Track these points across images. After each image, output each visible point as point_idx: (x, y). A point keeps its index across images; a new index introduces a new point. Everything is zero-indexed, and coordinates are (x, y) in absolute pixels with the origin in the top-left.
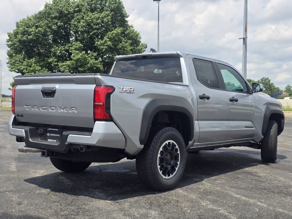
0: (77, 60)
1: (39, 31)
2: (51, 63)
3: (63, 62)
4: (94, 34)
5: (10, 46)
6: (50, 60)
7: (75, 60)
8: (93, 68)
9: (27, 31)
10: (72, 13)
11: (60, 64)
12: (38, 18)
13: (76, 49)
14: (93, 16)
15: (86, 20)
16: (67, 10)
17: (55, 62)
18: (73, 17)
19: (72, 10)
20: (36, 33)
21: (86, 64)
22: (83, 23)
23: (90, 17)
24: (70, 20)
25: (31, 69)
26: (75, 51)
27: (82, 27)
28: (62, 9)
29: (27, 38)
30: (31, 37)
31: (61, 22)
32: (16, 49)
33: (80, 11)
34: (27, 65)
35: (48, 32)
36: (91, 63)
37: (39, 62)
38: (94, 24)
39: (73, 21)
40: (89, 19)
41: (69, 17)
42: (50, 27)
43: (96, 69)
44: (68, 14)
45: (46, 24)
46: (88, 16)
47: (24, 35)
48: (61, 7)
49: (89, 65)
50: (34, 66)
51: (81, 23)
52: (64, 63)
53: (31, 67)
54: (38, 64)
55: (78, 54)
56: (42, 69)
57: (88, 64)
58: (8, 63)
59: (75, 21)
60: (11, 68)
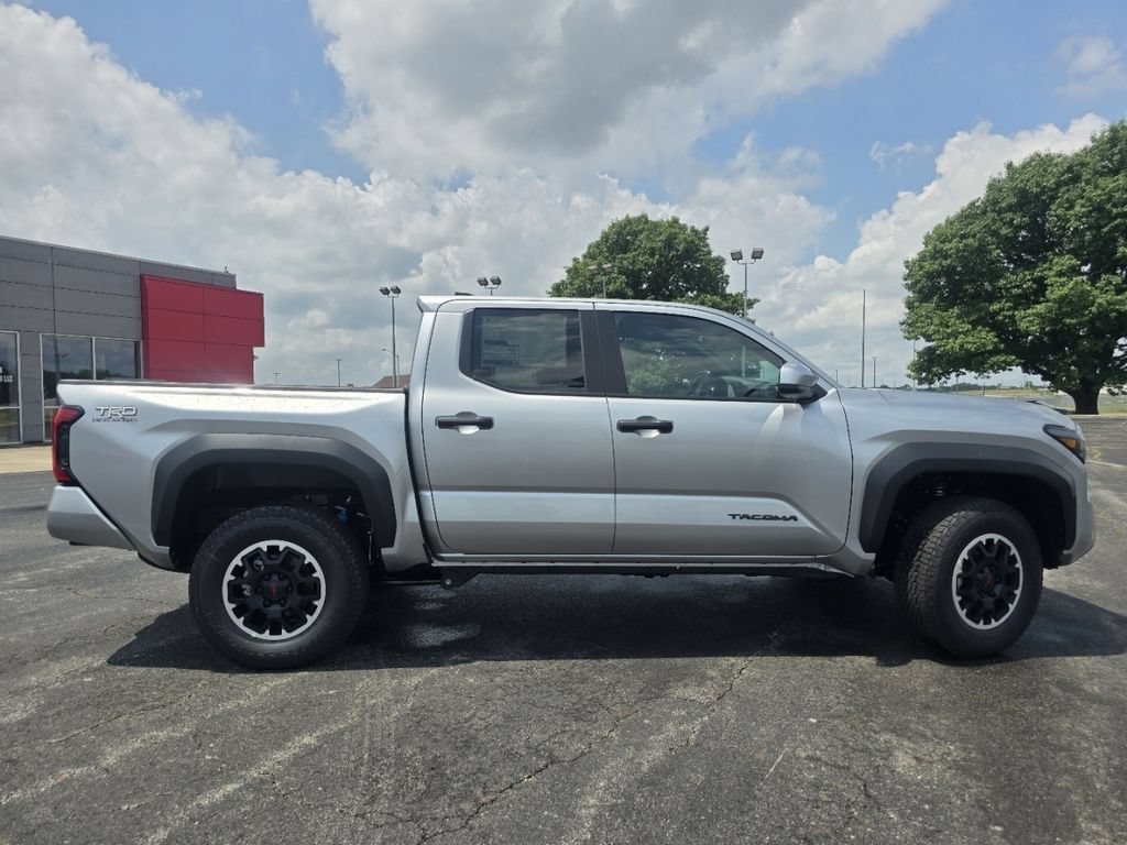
0: (1062, 300)
1: (966, 245)
2: (997, 313)
3: (1029, 308)
4: (1115, 228)
5: (909, 287)
6: (995, 307)
7: (1055, 301)
8: (1107, 316)
9: (941, 251)
10: (1053, 190)
11: (1019, 314)
12: (967, 217)
13: (1060, 274)
14: (1111, 186)
15: (1089, 200)
16: (1038, 185)
17: (1008, 310)
18: (1053, 198)
19: (1051, 182)
20: (958, 251)
21: (1086, 308)
22: (1083, 206)
23: (1103, 189)
24: (1046, 207)
25: (949, 331)
26: (1057, 279)
27: (1079, 218)
28: (1026, 185)
29: (940, 264)
30: (948, 261)
31: (1023, 216)
32: (920, 291)
33: (1076, 179)
34: (941, 324)
35: (988, 245)
36: (1100, 304)
37: (967, 314)
38: (1115, 205)
39: (1053, 207)
40: (1100, 195)
41: (1044, 201)
42: (995, 233)
43: (1116, 317)
44: (1043, 192)
45: (985, 227)
46: (1096, 187)
47: (936, 259)
48: (1022, 181)
49: (1094, 309)
50: (954, 324)
51: (1077, 208)
52: (1030, 311)
53: (948, 327)
54: (966, 319)
55: (1063, 285)
56: (974, 329)
57: (1092, 305)
58: (902, 324)
59: (1059, 206)
60: (909, 333)
